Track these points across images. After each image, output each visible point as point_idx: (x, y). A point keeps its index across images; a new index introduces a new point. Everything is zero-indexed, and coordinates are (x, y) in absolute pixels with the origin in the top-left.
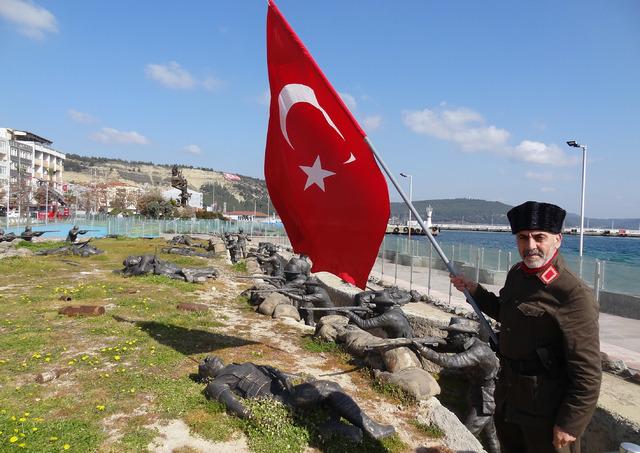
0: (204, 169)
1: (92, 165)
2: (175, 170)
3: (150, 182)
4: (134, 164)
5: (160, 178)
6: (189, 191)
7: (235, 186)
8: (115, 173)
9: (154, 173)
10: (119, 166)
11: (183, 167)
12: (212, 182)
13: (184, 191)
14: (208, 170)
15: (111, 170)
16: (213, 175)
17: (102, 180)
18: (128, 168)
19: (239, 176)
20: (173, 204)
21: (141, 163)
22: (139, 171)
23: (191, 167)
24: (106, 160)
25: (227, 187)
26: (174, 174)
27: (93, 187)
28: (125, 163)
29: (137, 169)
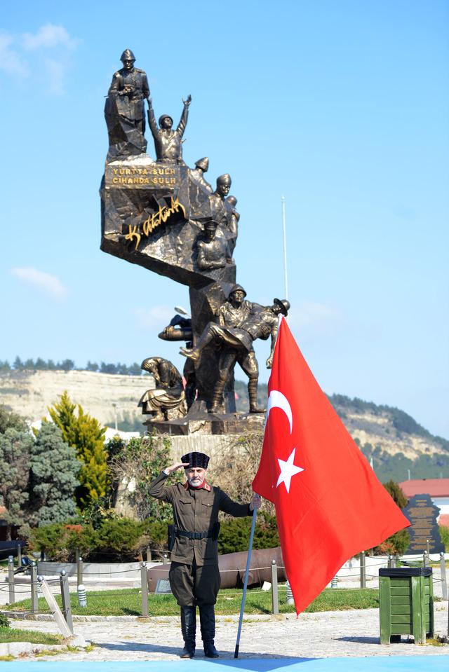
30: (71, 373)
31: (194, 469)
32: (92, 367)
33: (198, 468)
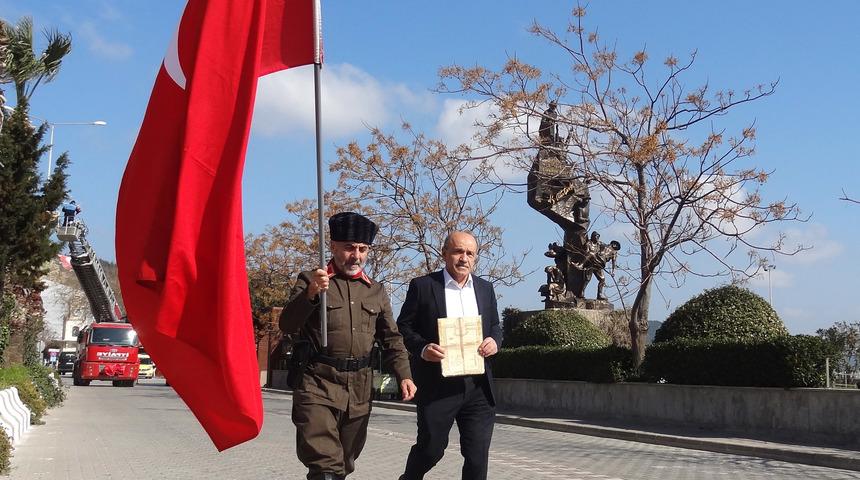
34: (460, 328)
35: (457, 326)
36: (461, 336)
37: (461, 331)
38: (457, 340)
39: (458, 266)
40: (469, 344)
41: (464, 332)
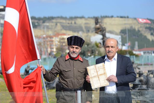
0: (122, 17)
1: (44, 22)
2: (97, 21)
3: (83, 31)
4: (71, 18)
5: (90, 27)
6: (108, 35)
7: (146, 28)
8: (59, 27)
9: (86, 24)
10: (62, 21)
11: (106, 17)
12: (128, 27)
13: (104, 35)
14: (125, 17)
15: (56, 24)
16: (130, 21)
17: (50, 33)
18: (68, 21)
19: (150, 20)
20: (97, 46)
21: (76, 18)
22: (75, 23)
23: (112, 17)
24: (52, 18)
25: (140, 29)
26: (97, 23)
27: (44, 38)
28: (65, 18)
29: (73, 22)
30: (113, 19)
31: (74, 46)
32: (118, 17)
33: (76, 46)
34: (96, 69)
35: (95, 69)
36: (97, 72)
37: (97, 70)
38: (95, 74)
39: (108, 53)
40: (101, 75)
41: (98, 70)
